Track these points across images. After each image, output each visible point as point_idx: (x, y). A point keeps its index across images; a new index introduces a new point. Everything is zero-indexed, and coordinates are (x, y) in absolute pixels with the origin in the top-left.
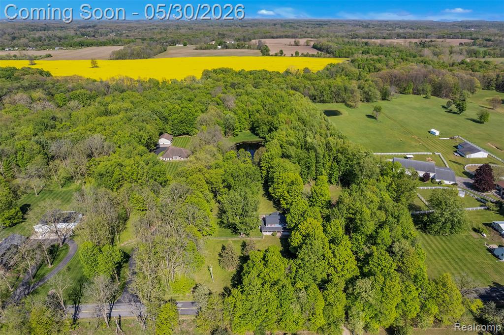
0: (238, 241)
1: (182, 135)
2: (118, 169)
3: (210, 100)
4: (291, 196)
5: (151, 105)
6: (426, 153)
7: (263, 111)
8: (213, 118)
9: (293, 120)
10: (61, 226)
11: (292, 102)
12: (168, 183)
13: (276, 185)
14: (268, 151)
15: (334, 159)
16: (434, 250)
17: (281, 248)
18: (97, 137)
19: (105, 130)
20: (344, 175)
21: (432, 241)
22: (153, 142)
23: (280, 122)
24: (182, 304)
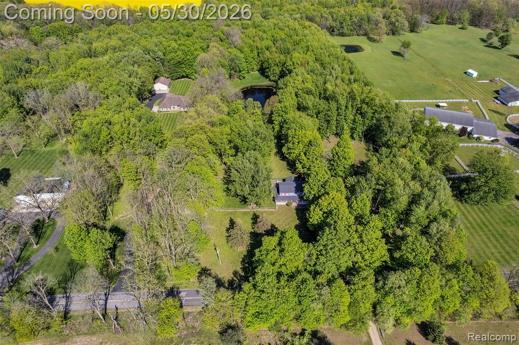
0: (248, 213)
1: (181, 78)
2: (105, 129)
3: (212, 35)
4: (309, 159)
5: (143, 42)
6: (461, 100)
7: (274, 49)
8: (216, 58)
9: (310, 61)
10: (46, 196)
11: (308, 38)
12: (165, 143)
13: (290, 145)
14: (280, 102)
15: (357, 110)
16: (471, 224)
17: (297, 222)
18: (80, 84)
19: (90, 76)
20: (368, 130)
21: (468, 212)
22: (148, 89)
23: (295, 64)
24: (186, 293)
